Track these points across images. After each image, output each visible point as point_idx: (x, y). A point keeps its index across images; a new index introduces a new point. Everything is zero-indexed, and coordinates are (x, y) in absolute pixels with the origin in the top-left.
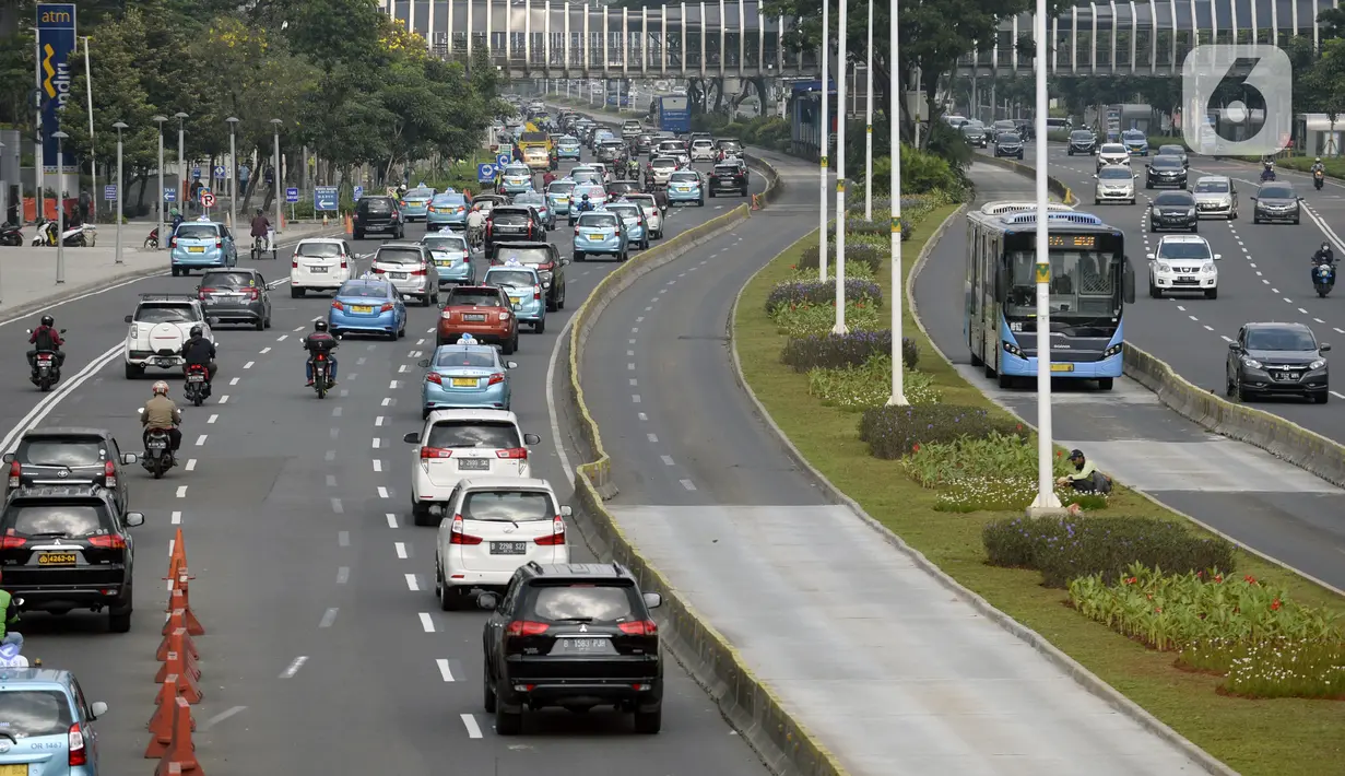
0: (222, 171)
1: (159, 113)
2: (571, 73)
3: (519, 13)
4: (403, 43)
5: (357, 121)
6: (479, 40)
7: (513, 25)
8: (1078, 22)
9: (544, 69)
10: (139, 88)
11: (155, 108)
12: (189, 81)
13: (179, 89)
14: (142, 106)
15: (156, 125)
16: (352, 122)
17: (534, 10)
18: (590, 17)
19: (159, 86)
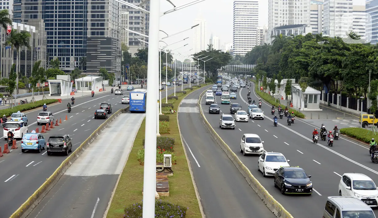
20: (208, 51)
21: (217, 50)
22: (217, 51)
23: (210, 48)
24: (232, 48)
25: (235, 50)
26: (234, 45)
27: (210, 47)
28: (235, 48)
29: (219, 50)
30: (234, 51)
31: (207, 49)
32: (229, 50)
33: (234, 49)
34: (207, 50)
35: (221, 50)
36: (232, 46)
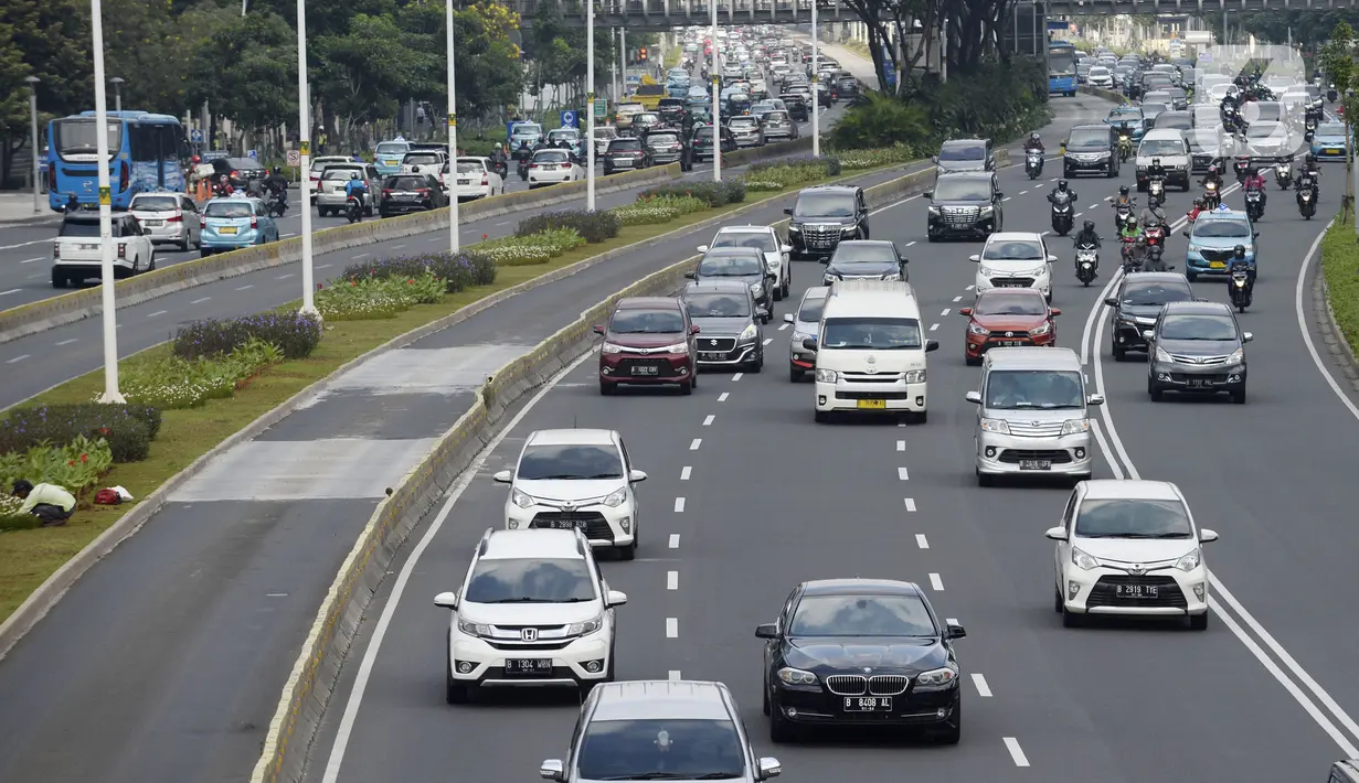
0: (199, 135)
1: (31, 73)
2: (672, 20)
9: (641, 15)
10: (13, 44)
11: (31, 68)
12: (74, 37)
13: (61, 44)
14: (15, 65)
15: (28, 84)
19: (38, 41)
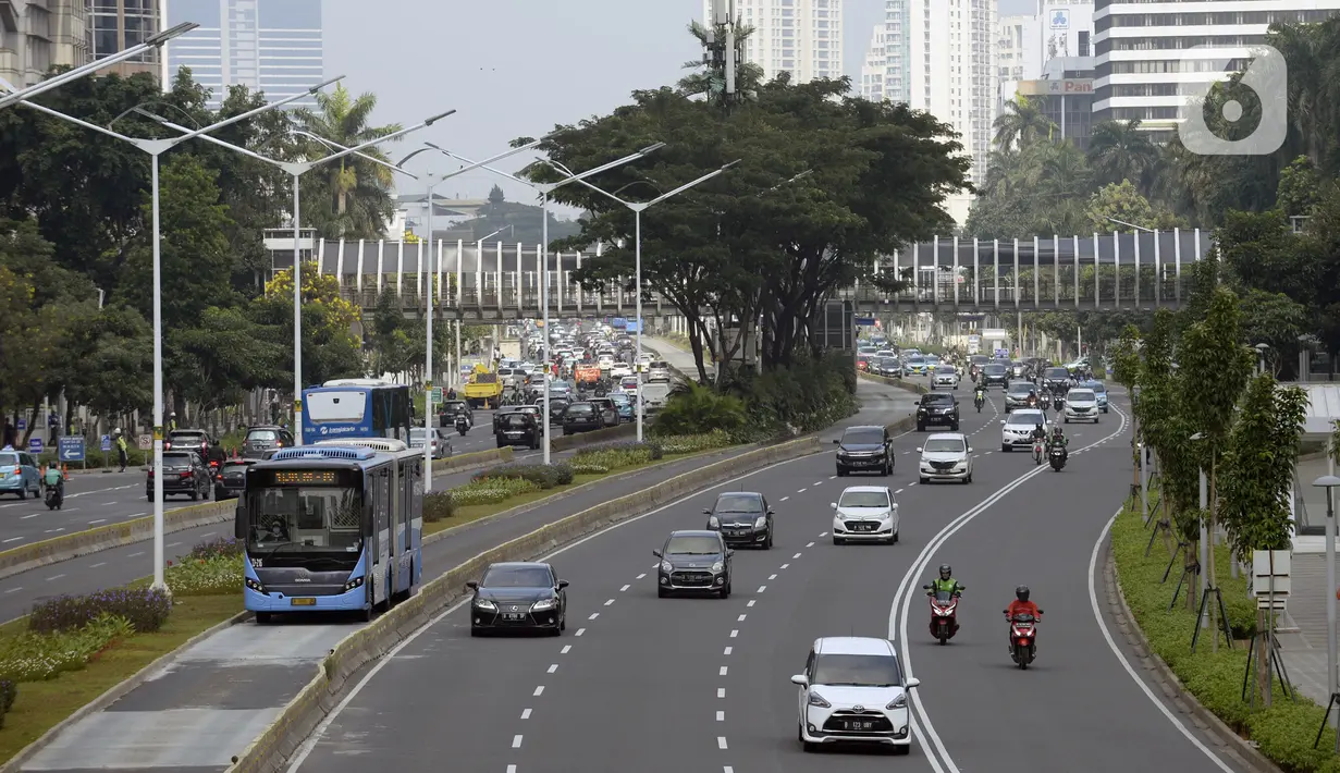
2: (505, 314)
3: (451, 253)
4: (315, 286)
5: (112, 367)
6: (409, 281)
7: (446, 266)
8: (1019, 256)
9: (475, 309)
16: (110, 366)
17: (466, 250)
18: (523, 255)
20: (703, 97)
21: (802, 76)
22: (802, 88)
23: (718, 62)
24: (1083, 51)
25: (1116, 79)
26: (1102, 24)
27: (717, 48)
28: (1115, 55)
29: (823, 87)
30: (1107, 91)
31: (688, 73)
32: (1057, 76)
33: (1106, 69)
34: (695, 84)
35: (840, 86)
36: (1083, 37)
